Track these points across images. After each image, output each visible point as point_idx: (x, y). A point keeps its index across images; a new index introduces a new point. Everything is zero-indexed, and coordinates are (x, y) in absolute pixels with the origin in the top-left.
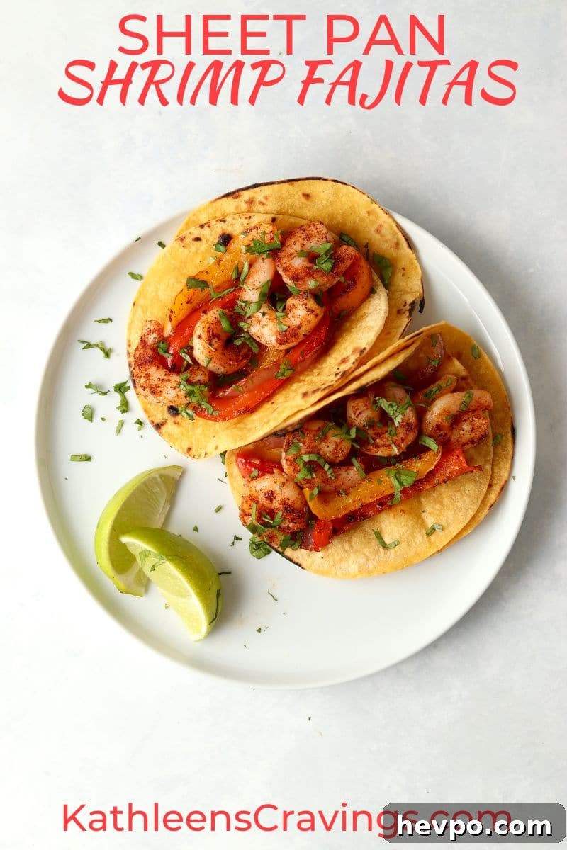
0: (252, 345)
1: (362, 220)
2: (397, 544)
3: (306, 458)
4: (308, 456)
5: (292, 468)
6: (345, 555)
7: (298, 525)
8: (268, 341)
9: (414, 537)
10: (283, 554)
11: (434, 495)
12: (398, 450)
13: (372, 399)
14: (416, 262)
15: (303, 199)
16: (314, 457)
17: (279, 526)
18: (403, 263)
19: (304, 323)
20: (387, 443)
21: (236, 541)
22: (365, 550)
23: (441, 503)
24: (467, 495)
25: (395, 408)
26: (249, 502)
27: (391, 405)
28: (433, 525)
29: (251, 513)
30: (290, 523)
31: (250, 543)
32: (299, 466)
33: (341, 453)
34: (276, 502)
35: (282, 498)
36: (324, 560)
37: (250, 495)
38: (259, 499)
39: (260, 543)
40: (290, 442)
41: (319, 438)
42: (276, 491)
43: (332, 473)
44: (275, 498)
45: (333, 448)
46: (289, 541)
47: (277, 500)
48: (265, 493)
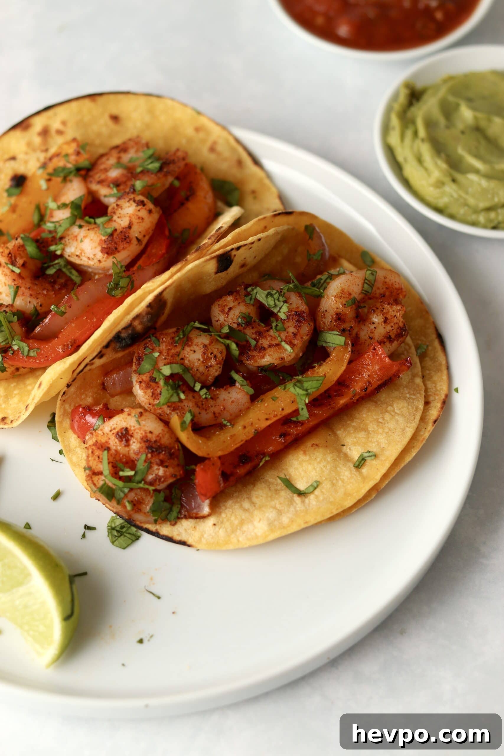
0: (71, 273)
1: (190, 141)
2: (316, 486)
3: (167, 371)
4: (168, 366)
5: (149, 392)
6: (245, 515)
7: (171, 470)
8: (91, 256)
9: (338, 474)
10: (156, 534)
11: (354, 424)
12: (292, 348)
13: (243, 292)
14: (267, 182)
15: (110, 123)
16: (177, 369)
17: (143, 480)
18: (252, 185)
19: (135, 221)
20: (274, 343)
21: (88, 533)
22: (273, 503)
23: (366, 430)
24: (398, 414)
25: (276, 296)
26: (97, 452)
27: (269, 294)
28: (362, 455)
29: (102, 469)
30: (159, 469)
31: (109, 530)
32: (158, 387)
33: (213, 362)
34: (134, 442)
35: (142, 434)
36: (217, 528)
37: (96, 441)
38: (109, 444)
39: (123, 525)
40: (141, 355)
41: (180, 338)
42: (132, 426)
43: (206, 394)
44: (132, 436)
45: (201, 353)
46: (162, 503)
47: (134, 440)
48: (117, 433)
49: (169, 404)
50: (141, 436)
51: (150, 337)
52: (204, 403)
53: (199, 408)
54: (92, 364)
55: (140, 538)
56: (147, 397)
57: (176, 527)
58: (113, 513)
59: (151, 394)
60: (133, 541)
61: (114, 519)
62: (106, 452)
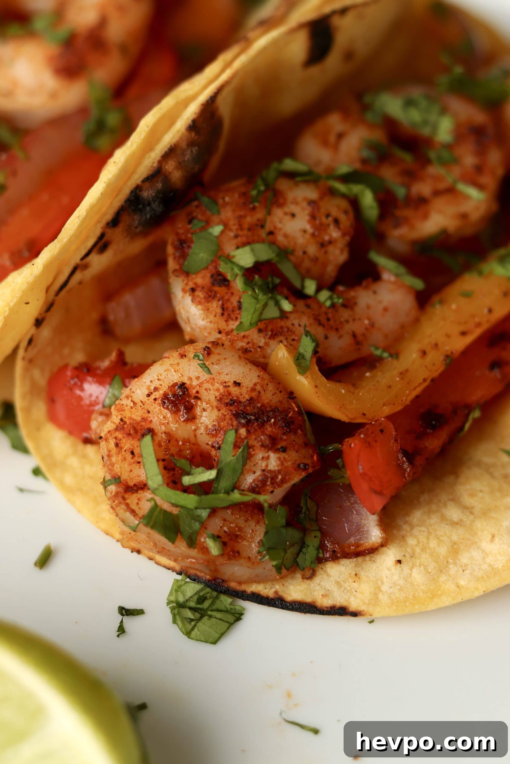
3: (245, 258)
4: (247, 249)
5: (215, 306)
6: (456, 535)
7: (292, 456)
16: (266, 253)
17: (237, 485)
20: (442, 186)
21: (130, 623)
25: (422, 105)
26: (127, 444)
27: (409, 102)
29: (143, 478)
30: (268, 458)
31: (172, 609)
32: (232, 294)
33: (335, 234)
34: (204, 410)
35: (218, 390)
36: (405, 567)
37: (122, 420)
38: (151, 422)
39: (201, 594)
40: (183, 237)
41: (259, 192)
42: (194, 378)
43: (331, 298)
44: (197, 398)
45: (307, 218)
46: (283, 530)
47: (204, 405)
48: (165, 396)
49: (261, 325)
50: (217, 394)
51: (196, 199)
52: (330, 315)
53: (324, 326)
54: (86, 267)
55: (242, 617)
56: (212, 317)
57: (317, 580)
58: (175, 574)
59: (219, 311)
60: (231, 625)
61: (181, 586)
62: (148, 438)
